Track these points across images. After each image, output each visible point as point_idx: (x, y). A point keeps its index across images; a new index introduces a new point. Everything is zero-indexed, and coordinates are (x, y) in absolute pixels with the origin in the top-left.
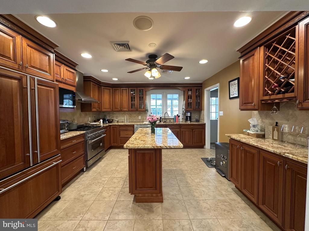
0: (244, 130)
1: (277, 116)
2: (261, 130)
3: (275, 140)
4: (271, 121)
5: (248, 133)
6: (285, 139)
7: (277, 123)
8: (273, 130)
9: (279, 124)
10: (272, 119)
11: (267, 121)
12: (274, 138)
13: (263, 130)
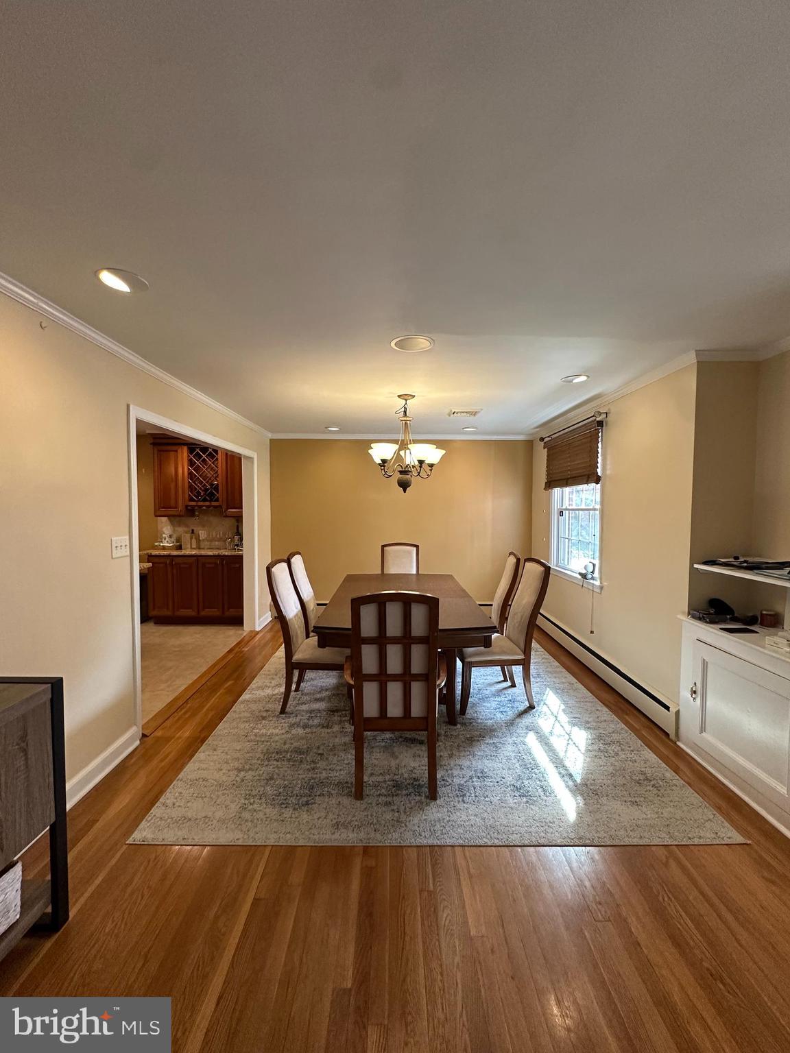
0: (156, 544)
1: (193, 523)
2: (177, 542)
3: (194, 549)
4: (186, 529)
5: (163, 546)
6: (202, 547)
7: (193, 530)
8: (191, 538)
9: (195, 531)
10: (187, 526)
11: (181, 530)
12: (193, 547)
13: (178, 540)
